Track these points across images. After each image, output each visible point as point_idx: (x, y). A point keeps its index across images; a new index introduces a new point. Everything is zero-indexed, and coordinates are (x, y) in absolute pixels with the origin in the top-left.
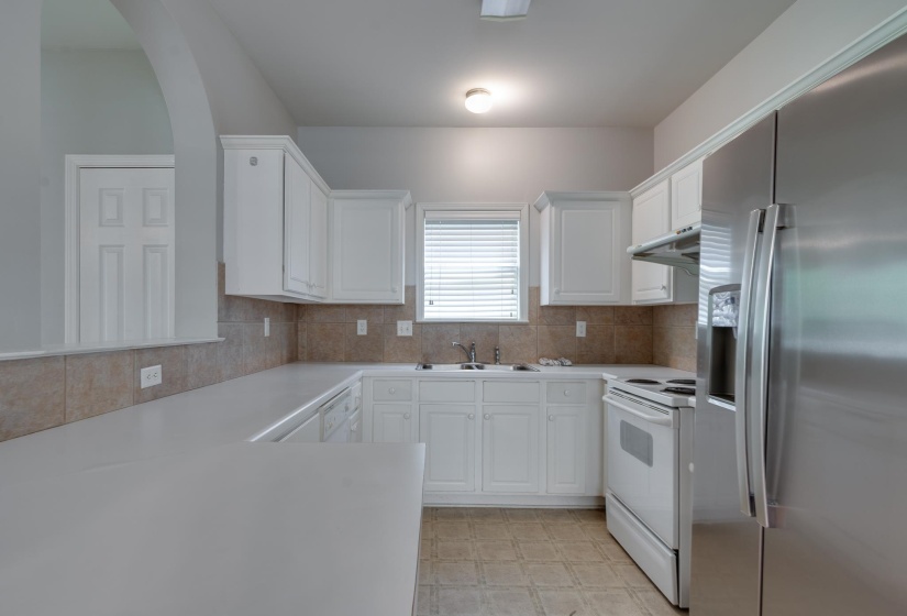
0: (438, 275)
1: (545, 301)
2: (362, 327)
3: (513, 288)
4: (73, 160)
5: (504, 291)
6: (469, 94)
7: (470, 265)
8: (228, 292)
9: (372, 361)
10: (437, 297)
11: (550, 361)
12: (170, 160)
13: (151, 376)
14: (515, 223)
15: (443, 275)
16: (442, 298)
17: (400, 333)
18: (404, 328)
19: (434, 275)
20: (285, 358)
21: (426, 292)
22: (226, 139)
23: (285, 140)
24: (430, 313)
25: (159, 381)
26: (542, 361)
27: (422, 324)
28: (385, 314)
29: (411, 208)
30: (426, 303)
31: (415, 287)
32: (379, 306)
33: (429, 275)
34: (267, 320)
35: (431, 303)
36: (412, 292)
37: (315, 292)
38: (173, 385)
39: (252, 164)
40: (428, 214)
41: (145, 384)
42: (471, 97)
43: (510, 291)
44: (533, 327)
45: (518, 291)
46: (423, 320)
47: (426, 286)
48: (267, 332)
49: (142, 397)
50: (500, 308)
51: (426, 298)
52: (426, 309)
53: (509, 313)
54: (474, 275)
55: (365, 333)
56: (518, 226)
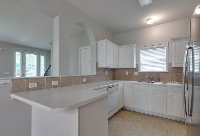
0: (144, 61)
1: (173, 66)
2: (127, 73)
3: (164, 63)
4: (80, 48)
5: (162, 64)
6: (147, 20)
7: (152, 58)
8: (98, 67)
9: (129, 80)
10: (144, 66)
11: (175, 82)
12: (90, 46)
13: (84, 80)
14: (165, 47)
15: (145, 61)
16: (145, 66)
17: (135, 74)
18: (136, 73)
19: (143, 61)
20: (111, 79)
21: (141, 65)
22: (97, 42)
23: (106, 40)
24: (142, 70)
25: (85, 81)
26: (172, 82)
27: (140, 72)
28: (132, 70)
29: (137, 47)
30: (141, 68)
31: (138, 64)
32: (130, 69)
33: (142, 61)
34: (107, 72)
35: (142, 67)
36: (138, 65)
37: (114, 66)
38: (88, 82)
39: (101, 45)
40: (141, 48)
41: (83, 81)
42: (148, 21)
43: (163, 64)
44: (170, 73)
45: (165, 64)
46: (140, 71)
47: (141, 64)
48: (107, 74)
49: (83, 83)
50: (160, 68)
51: (141, 66)
52: (141, 69)
53: (163, 70)
54: (153, 61)
55: (128, 74)
56: (166, 48)
